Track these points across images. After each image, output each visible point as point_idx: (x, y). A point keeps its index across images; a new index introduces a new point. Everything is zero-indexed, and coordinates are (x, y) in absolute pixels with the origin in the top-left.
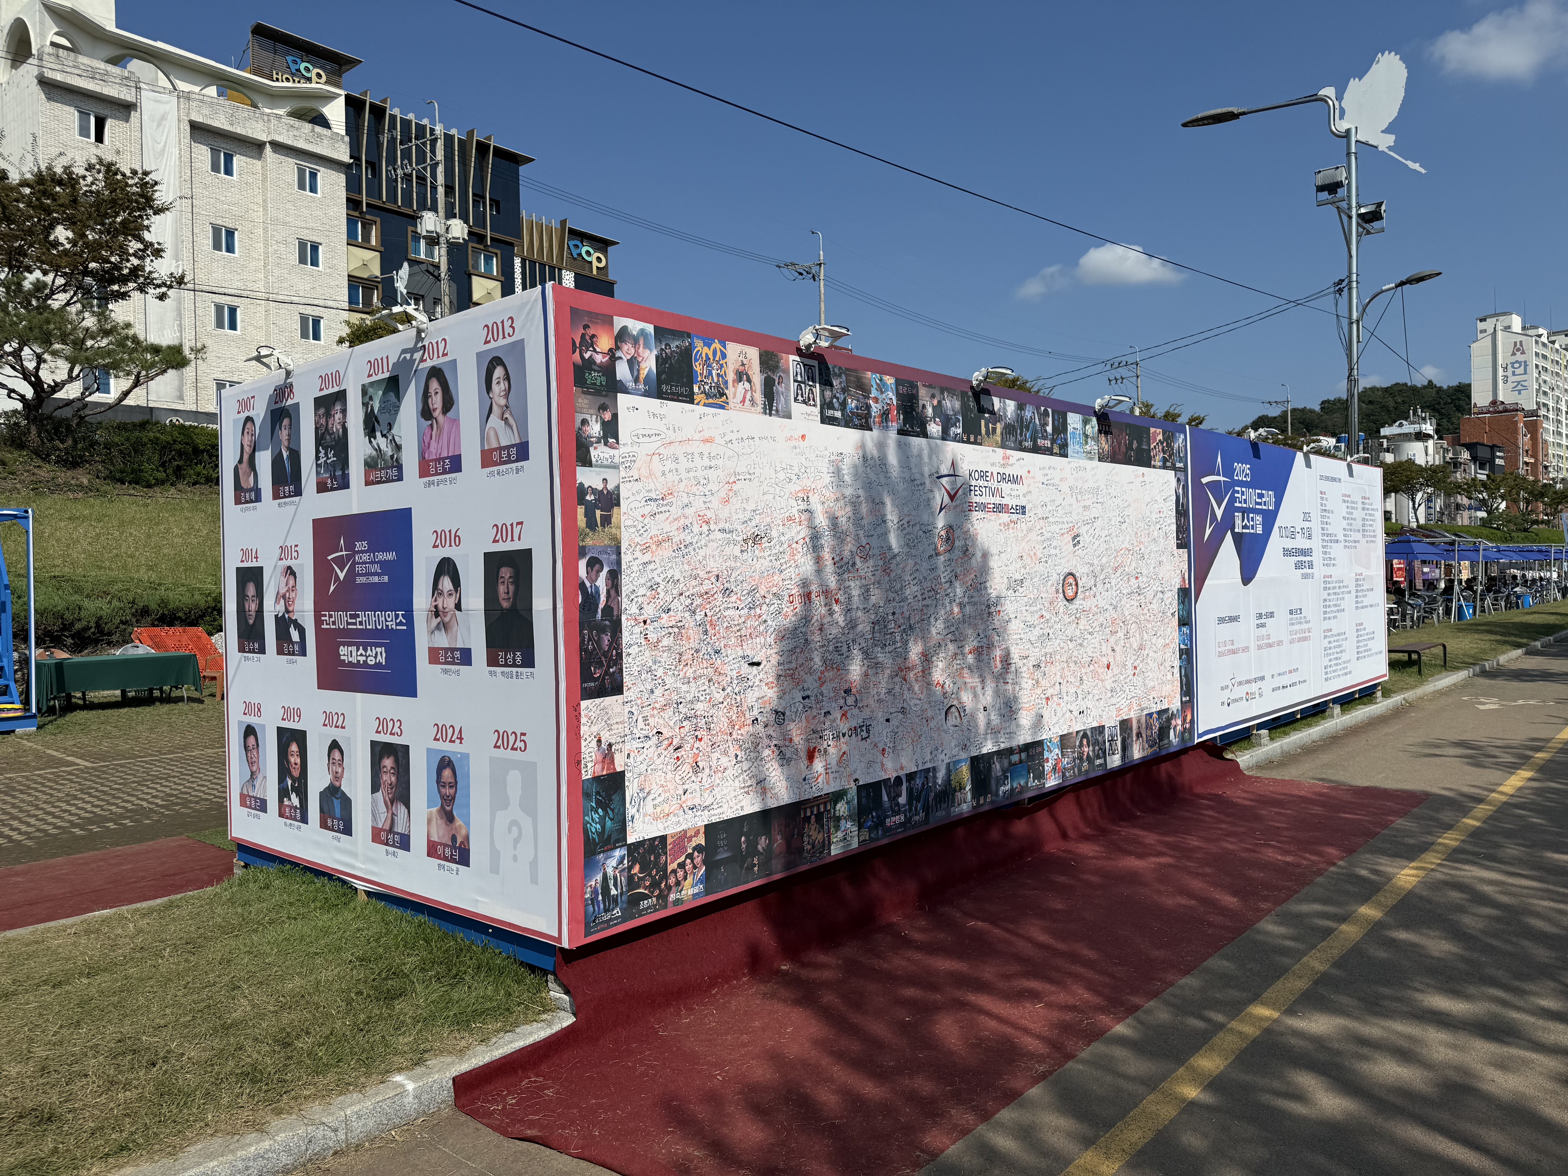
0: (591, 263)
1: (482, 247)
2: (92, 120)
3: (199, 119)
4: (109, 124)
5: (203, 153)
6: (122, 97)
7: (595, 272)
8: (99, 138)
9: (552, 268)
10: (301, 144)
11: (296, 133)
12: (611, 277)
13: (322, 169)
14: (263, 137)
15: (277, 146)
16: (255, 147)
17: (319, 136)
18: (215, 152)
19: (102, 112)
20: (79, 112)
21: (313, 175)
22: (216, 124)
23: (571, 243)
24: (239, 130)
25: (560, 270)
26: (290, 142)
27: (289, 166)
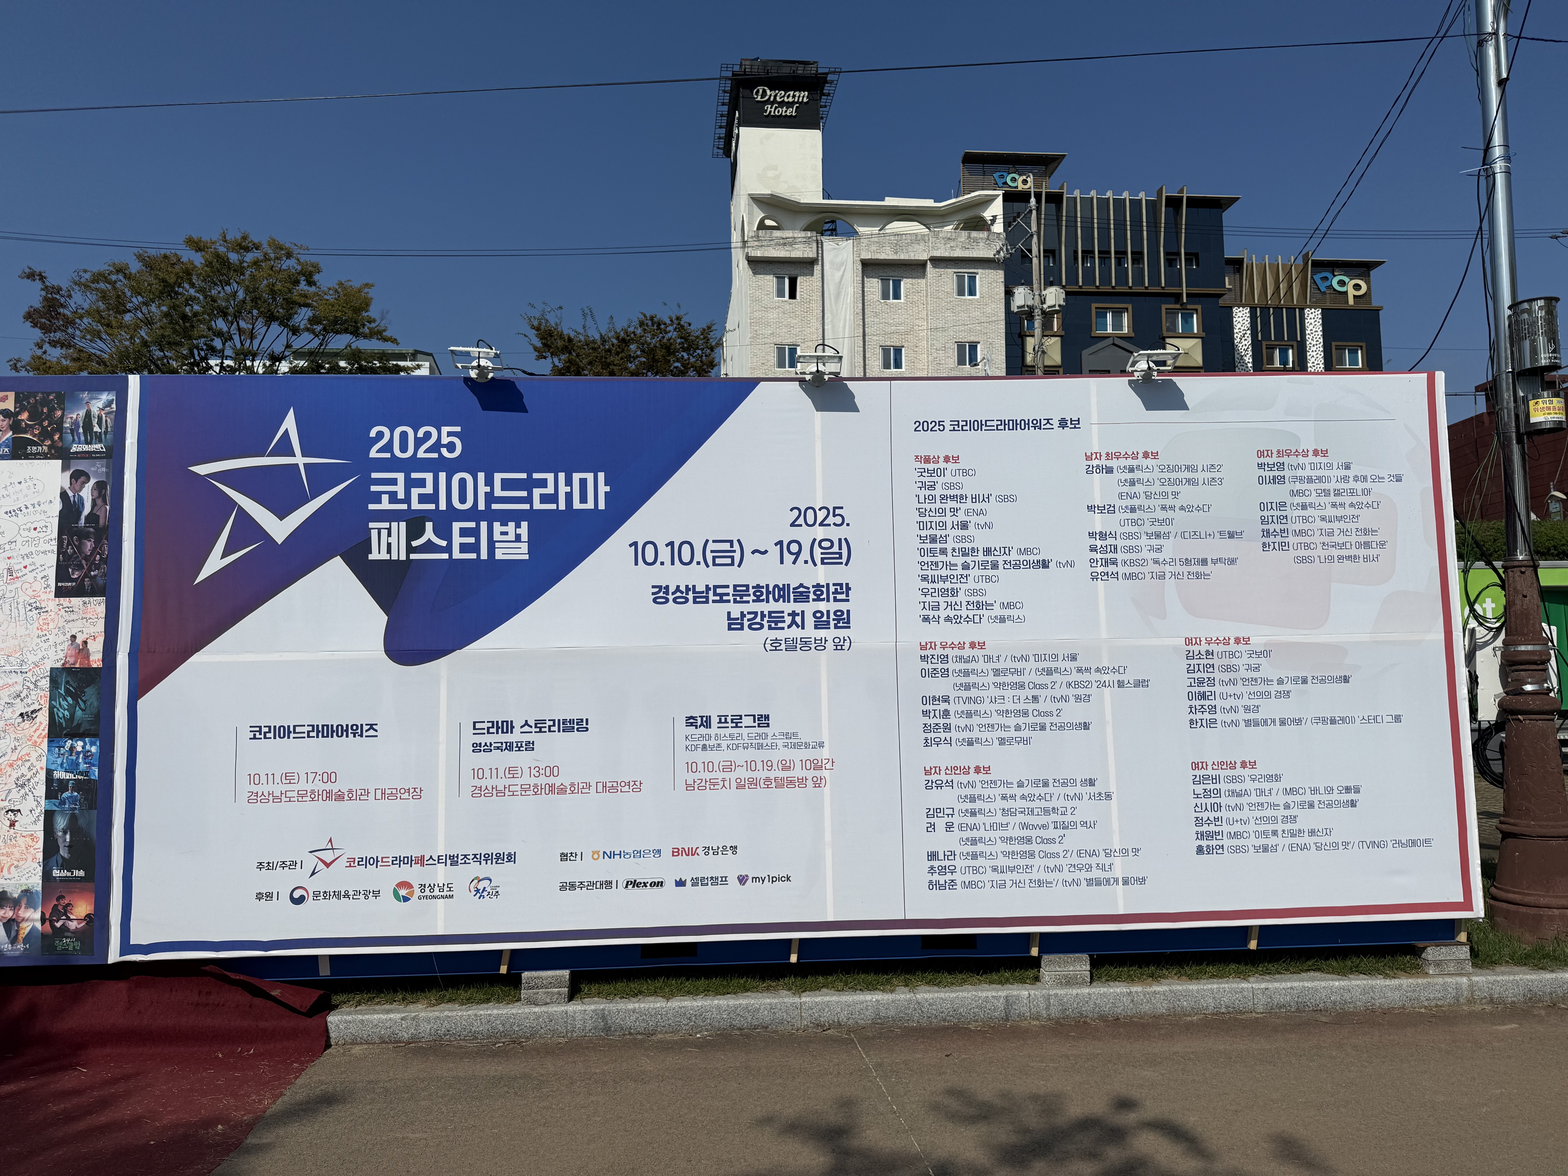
0: (1346, 293)
1: (1178, 306)
2: (787, 281)
3: (867, 256)
4: (799, 280)
5: (874, 285)
6: (806, 256)
7: (1351, 301)
8: (793, 295)
9: (1291, 310)
10: (958, 253)
11: (952, 244)
12: (1375, 303)
13: (980, 271)
14: (924, 257)
15: (938, 262)
16: (917, 268)
17: (976, 240)
18: (885, 281)
19: (793, 273)
20: (777, 277)
21: (972, 279)
22: (882, 256)
23: (1317, 277)
24: (903, 256)
25: (1302, 310)
26: (947, 254)
27: (948, 277)
